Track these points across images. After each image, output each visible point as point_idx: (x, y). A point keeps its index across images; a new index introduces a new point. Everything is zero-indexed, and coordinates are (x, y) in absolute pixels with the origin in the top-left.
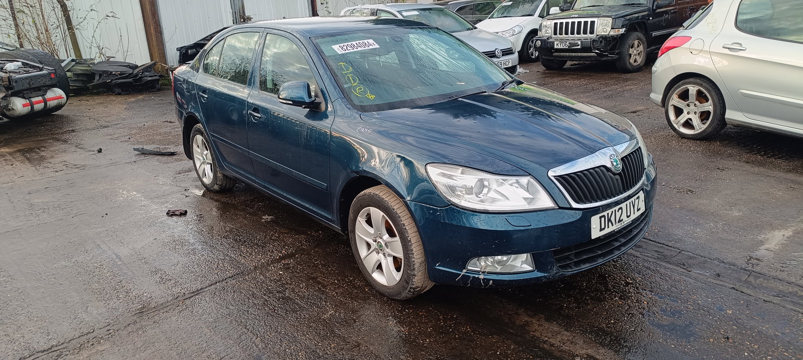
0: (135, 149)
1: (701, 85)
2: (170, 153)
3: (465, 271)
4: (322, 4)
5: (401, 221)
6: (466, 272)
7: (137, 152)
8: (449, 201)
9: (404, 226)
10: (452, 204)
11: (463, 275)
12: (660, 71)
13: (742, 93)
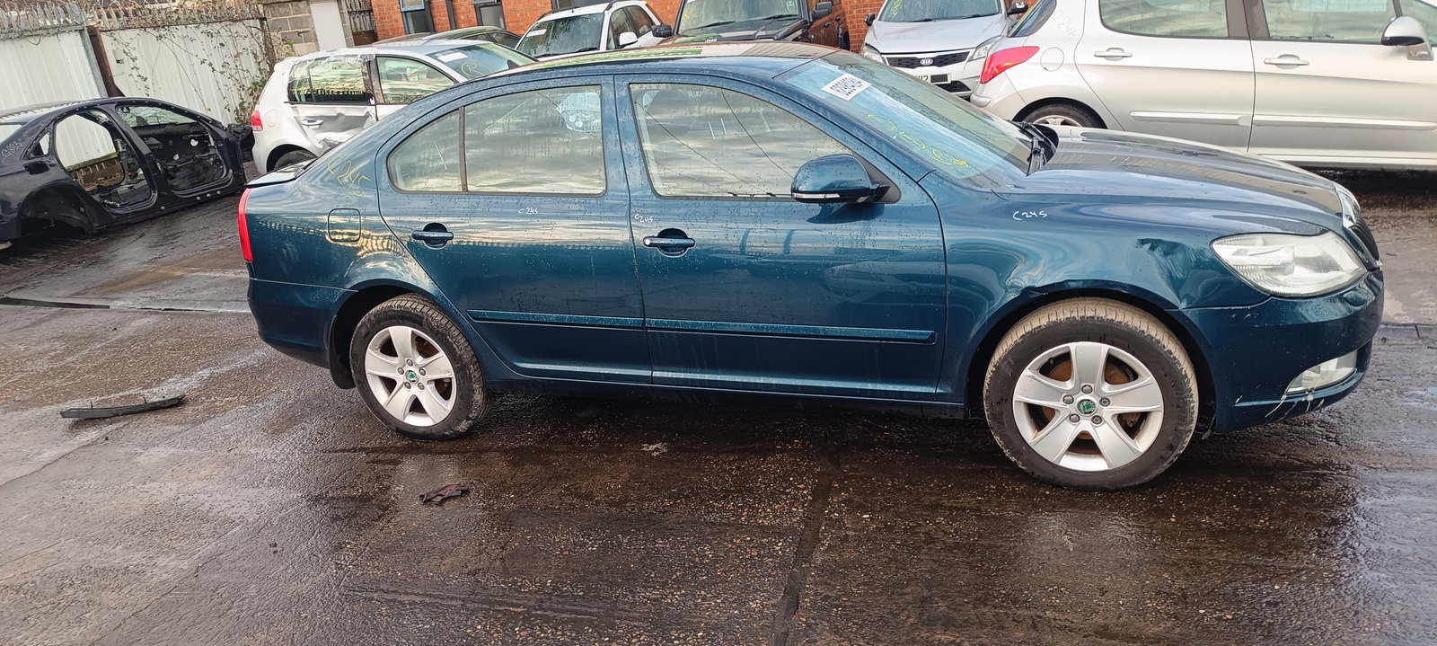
0: (64, 414)
1: (1067, 115)
2: (176, 402)
3: (1284, 397)
4: (118, 62)
5: (1164, 347)
6: (1287, 398)
7: (70, 421)
8: (1268, 291)
9: (1171, 353)
10: (1271, 295)
11: (1284, 403)
12: (996, 101)
13: (1135, 118)
